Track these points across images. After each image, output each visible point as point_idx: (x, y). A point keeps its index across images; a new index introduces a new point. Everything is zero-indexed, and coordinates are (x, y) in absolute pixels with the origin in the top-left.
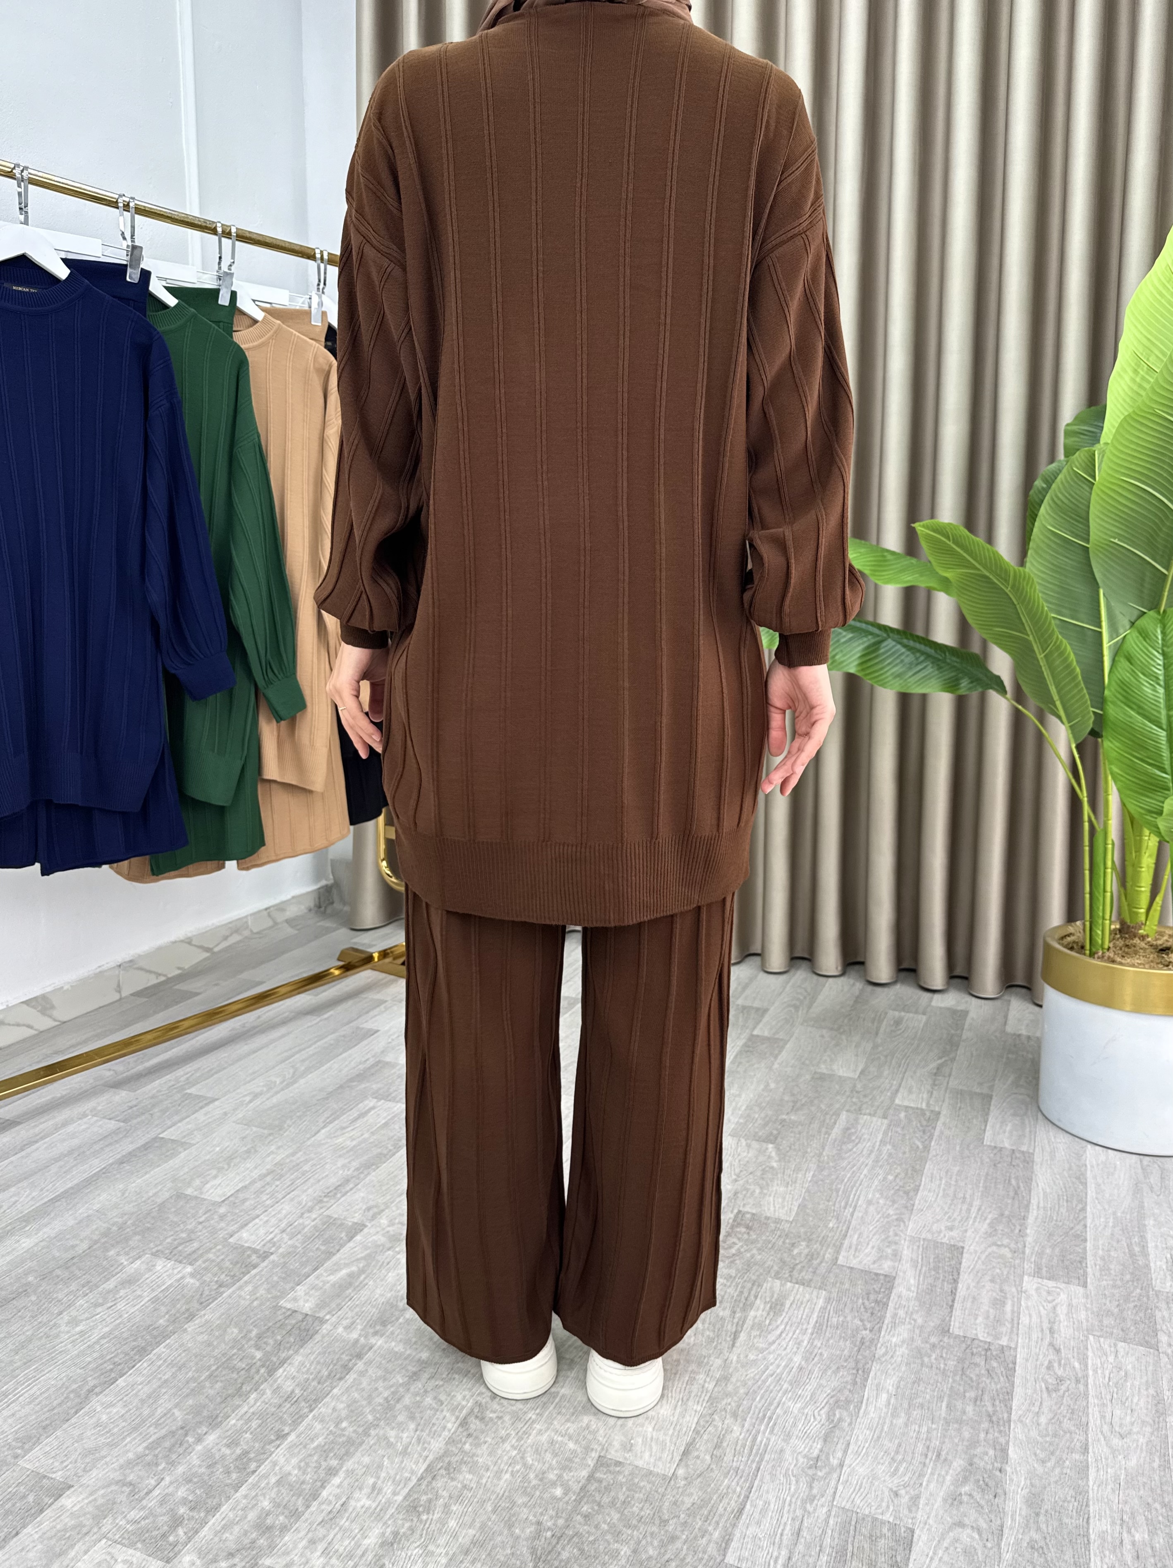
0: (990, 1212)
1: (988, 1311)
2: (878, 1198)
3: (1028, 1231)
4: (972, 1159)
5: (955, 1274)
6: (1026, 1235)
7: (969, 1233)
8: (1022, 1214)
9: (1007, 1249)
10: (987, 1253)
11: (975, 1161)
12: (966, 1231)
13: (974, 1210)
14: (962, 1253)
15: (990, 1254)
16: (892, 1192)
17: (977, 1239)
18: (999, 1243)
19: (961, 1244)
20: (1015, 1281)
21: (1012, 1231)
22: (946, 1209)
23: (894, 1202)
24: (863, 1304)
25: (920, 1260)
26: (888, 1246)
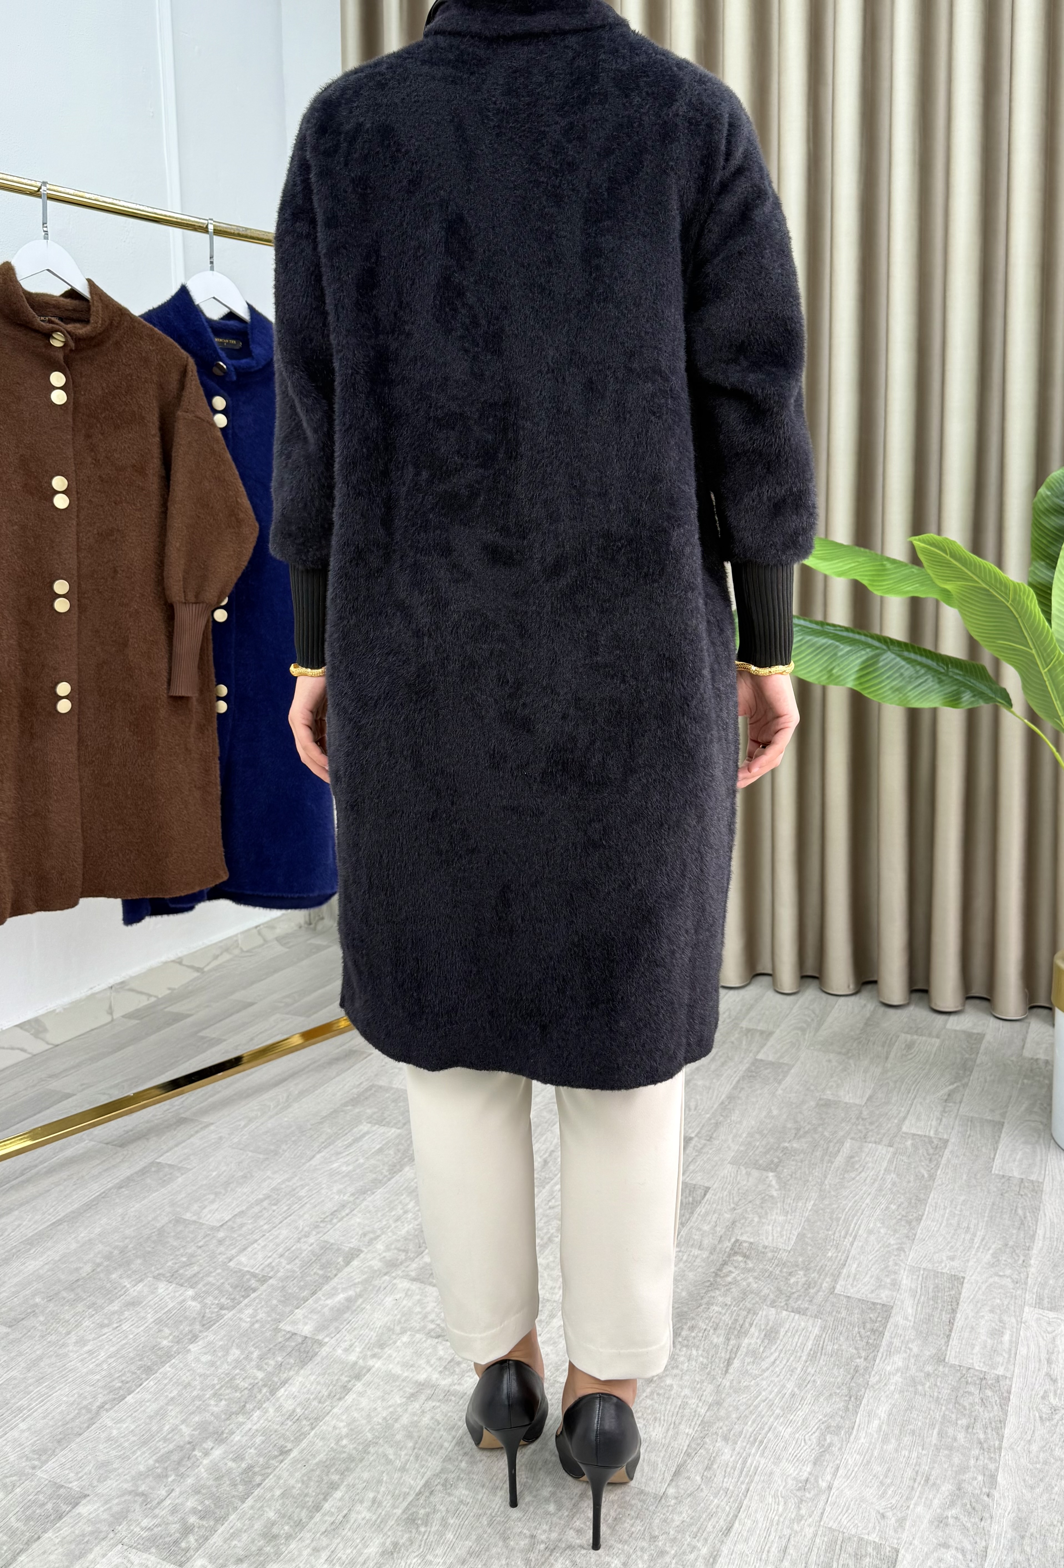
0: (994, 1243)
1: (986, 1342)
2: (881, 1227)
3: (1032, 1262)
4: (979, 1188)
5: (954, 1304)
6: (1031, 1265)
7: (971, 1263)
8: (1028, 1244)
9: (1010, 1280)
10: (987, 1284)
11: (981, 1191)
12: (968, 1261)
13: (978, 1240)
14: (963, 1284)
15: (991, 1284)
16: (894, 1221)
17: (979, 1269)
18: (1001, 1274)
19: (962, 1274)
20: (1016, 1312)
21: (1016, 1261)
22: (949, 1239)
23: (895, 1231)
24: (859, 1333)
25: (919, 1290)
26: (887, 1276)
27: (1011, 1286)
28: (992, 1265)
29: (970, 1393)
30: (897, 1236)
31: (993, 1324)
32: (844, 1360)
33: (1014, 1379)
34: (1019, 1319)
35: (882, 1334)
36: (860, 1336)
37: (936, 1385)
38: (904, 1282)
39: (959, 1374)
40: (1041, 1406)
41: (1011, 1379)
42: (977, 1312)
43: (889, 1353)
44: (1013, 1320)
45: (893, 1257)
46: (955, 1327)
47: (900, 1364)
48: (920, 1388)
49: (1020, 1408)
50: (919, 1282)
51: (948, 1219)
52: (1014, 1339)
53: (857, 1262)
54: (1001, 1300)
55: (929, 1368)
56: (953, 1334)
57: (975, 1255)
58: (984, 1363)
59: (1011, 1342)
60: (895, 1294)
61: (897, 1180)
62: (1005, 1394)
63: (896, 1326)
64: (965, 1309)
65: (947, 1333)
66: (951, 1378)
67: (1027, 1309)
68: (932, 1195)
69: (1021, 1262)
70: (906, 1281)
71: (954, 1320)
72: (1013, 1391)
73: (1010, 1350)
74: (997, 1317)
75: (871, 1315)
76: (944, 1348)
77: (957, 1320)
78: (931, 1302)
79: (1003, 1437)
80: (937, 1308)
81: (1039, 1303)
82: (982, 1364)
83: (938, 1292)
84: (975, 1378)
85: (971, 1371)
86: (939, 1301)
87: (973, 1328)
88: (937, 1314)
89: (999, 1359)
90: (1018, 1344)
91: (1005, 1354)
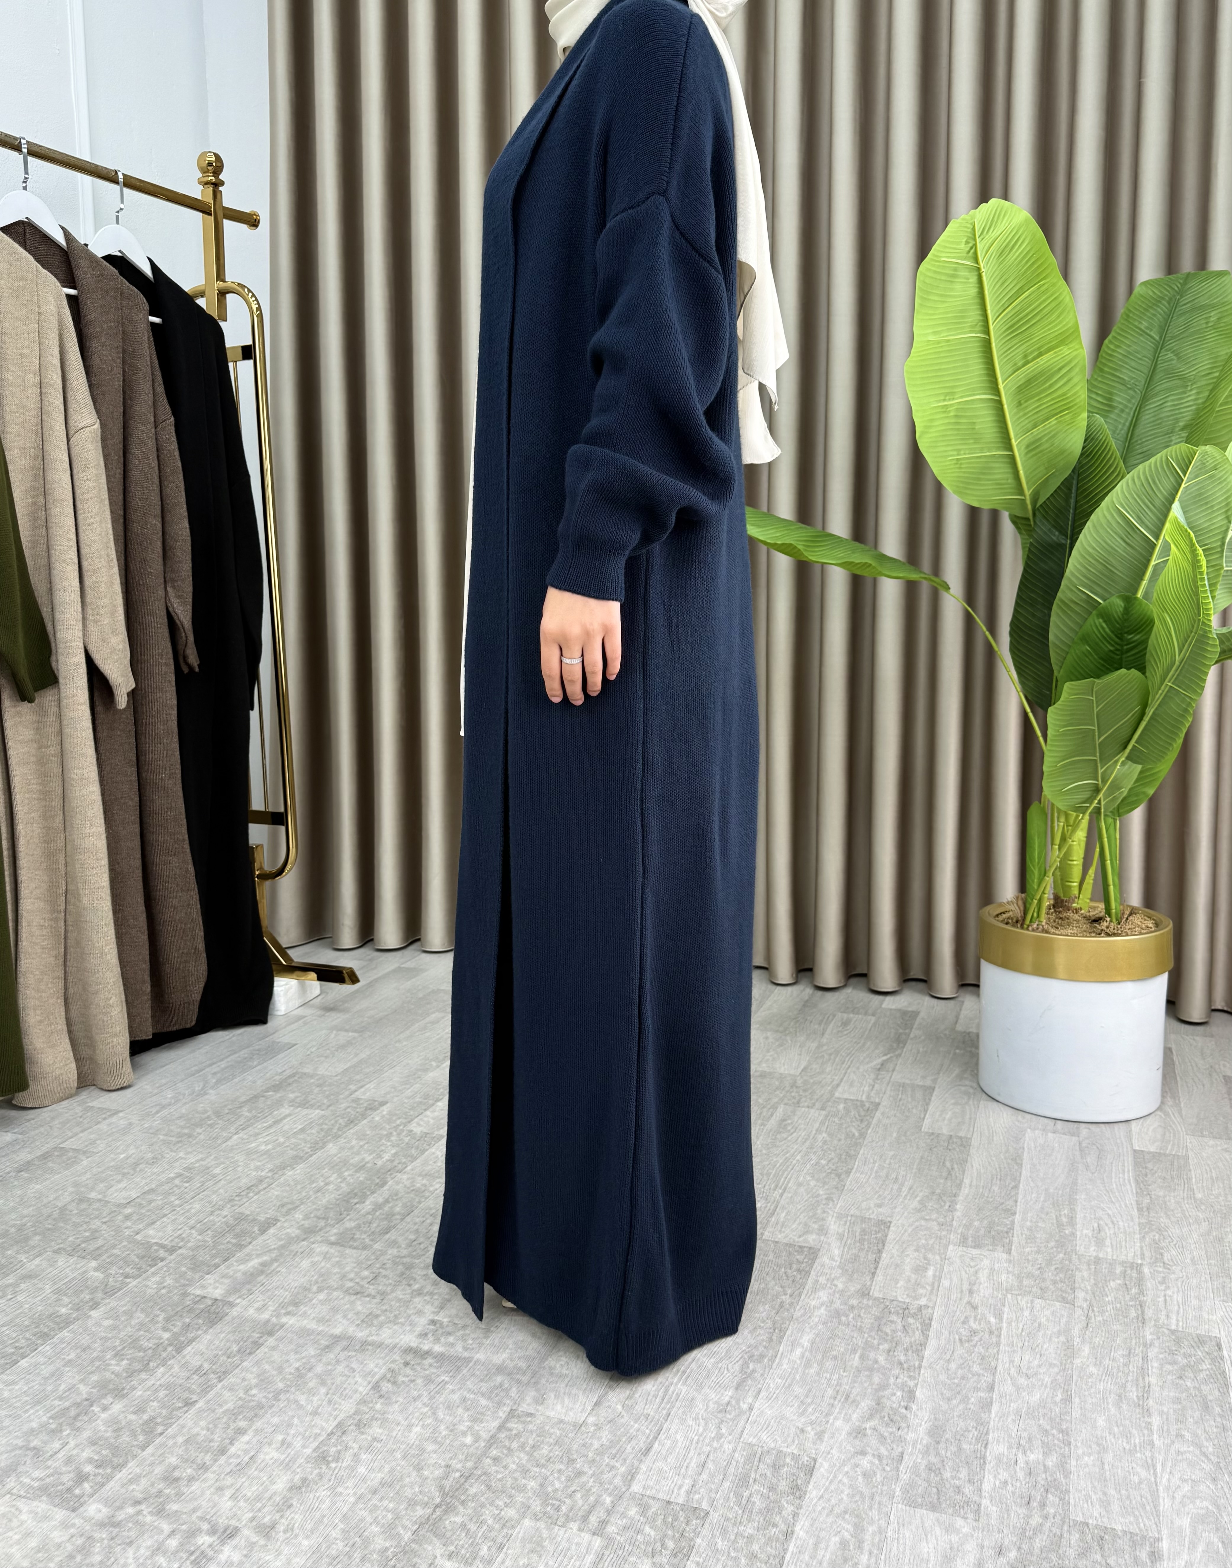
0: (921, 1191)
1: (909, 1277)
2: (810, 1180)
3: (958, 1207)
4: (908, 1144)
5: (880, 1246)
6: (956, 1210)
7: (897, 1209)
8: (953, 1193)
9: (935, 1223)
10: (914, 1226)
11: (912, 1144)
12: (895, 1207)
13: (905, 1189)
14: (889, 1227)
15: (917, 1227)
16: (824, 1175)
17: (906, 1214)
18: (927, 1217)
19: (889, 1219)
20: (939, 1250)
21: (942, 1207)
22: (877, 1189)
23: (825, 1183)
25: (846, 1234)
26: (815, 1222)
27: (936, 1228)
28: (919, 1211)
29: (892, 1322)
30: (826, 1187)
31: (918, 1262)
32: (769, 1297)
33: (936, 1308)
34: (943, 1256)
35: (808, 1273)
36: (787, 1276)
37: (859, 1316)
38: (831, 1227)
39: (882, 1306)
40: (961, 1330)
41: (933, 1308)
42: (903, 1252)
43: (815, 1290)
44: (937, 1257)
45: (822, 1206)
46: (880, 1265)
47: (825, 1299)
48: (843, 1319)
49: (940, 1332)
50: (847, 1227)
51: (877, 1172)
52: (937, 1274)
53: (785, 1212)
54: (926, 1240)
55: (853, 1302)
56: (878, 1271)
58: (907, 1295)
59: (934, 1276)
60: (822, 1238)
61: (828, 1139)
62: (927, 1322)
63: (823, 1266)
64: (891, 1249)
65: (872, 1271)
66: (875, 1309)
67: (951, 1247)
68: (861, 1152)
69: (946, 1207)
70: (833, 1226)
71: (880, 1258)
72: (934, 1318)
73: (933, 1283)
74: (921, 1255)
75: (798, 1257)
76: (869, 1284)
77: (882, 1259)
78: (858, 1244)
79: (923, 1357)
80: (863, 1249)
82: (905, 1296)
83: (865, 1235)
84: (898, 1309)
85: (894, 1302)
86: (866, 1243)
87: (897, 1266)
88: (862, 1254)
89: (921, 1291)
90: (940, 1278)
91: (927, 1287)
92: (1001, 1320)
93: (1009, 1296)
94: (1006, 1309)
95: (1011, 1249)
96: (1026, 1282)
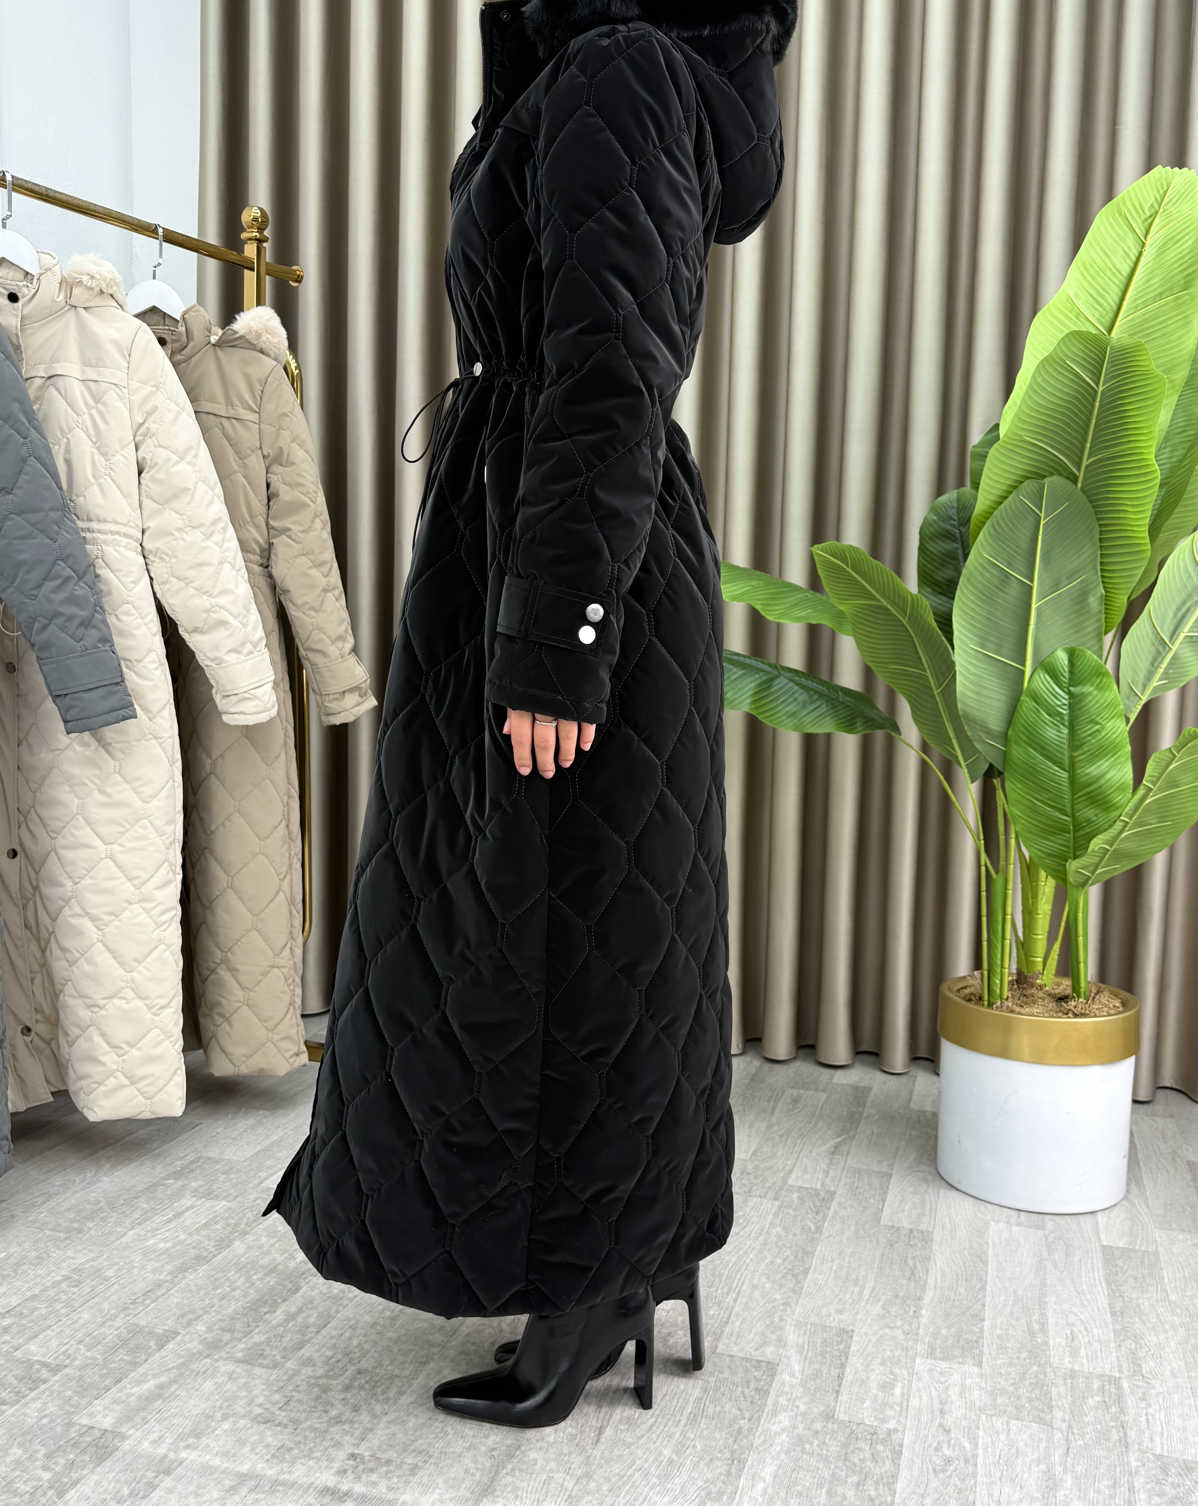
0: (884, 1294)
1: (876, 1395)
2: (765, 1282)
3: (923, 1312)
4: (867, 1239)
5: (843, 1358)
6: (921, 1316)
7: (860, 1316)
8: (918, 1295)
9: (900, 1331)
10: (878, 1336)
11: (870, 1241)
12: (857, 1313)
13: (867, 1292)
14: (852, 1337)
15: (881, 1337)
16: (780, 1275)
17: (869, 1321)
18: (892, 1325)
19: (851, 1327)
20: (906, 1363)
21: (906, 1312)
22: (837, 1292)
23: (781, 1286)
24: (743, 1393)
25: (806, 1346)
26: (772, 1332)
27: (902, 1337)
28: (883, 1317)
29: (860, 1449)
30: (783, 1290)
31: (884, 1378)
32: (726, 1422)
33: (907, 1432)
34: (911, 1371)
35: (767, 1393)
36: (744, 1396)
37: (824, 1443)
38: (791, 1338)
39: (849, 1430)
40: (934, 1458)
41: (903, 1432)
42: (868, 1365)
43: (775, 1413)
44: (905, 1372)
45: (780, 1313)
46: (844, 1382)
47: (787, 1423)
48: (807, 1446)
49: (913, 1461)
50: (806, 1337)
51: (836, 1272)
52: (906, 1391)
53: (740, 1319)
54: (891, 1351)
55: (818, 1426)
56: (842, 1389)
57: (865, 1307)
58: (875, 1417)
59: (902, 1394)
60: (781, 1351)
61: (783, 1234)
62: (897, 1448)
63: (783, 1383)
64: (855, 1363)
65: (837, 1388)
66: (840, 1434)
67: (918, 1360)
68: (819, 1248)
69: (912, 1313)
70: (792, 1337)
71: (843, 1374)
72: (905, 1444)
73: (902, 1402)
74: (888, 1370)
75: (756, 1374)
76: (833, 1404)
77: (846, 1375)
78: (819, 1358)
79: (895, 1492)
80: (825, 1363)
81: (931, 1353)
82: (872, 1419)
83: (827, 1346)
84: (866, 1433)
85: (862, 1426)
86: (827, 1356)
87: (862, 1382)
88: (825, 1370)
89: (889, 1412)
90: (909, 1396)
91: (896, 1407)
92: (976, 1445)
93: (983, 1417)
94: (981, 1433)
95: (982, 1361)
96: (1000, 1400)
